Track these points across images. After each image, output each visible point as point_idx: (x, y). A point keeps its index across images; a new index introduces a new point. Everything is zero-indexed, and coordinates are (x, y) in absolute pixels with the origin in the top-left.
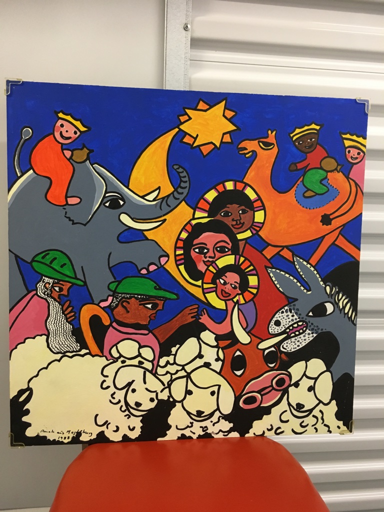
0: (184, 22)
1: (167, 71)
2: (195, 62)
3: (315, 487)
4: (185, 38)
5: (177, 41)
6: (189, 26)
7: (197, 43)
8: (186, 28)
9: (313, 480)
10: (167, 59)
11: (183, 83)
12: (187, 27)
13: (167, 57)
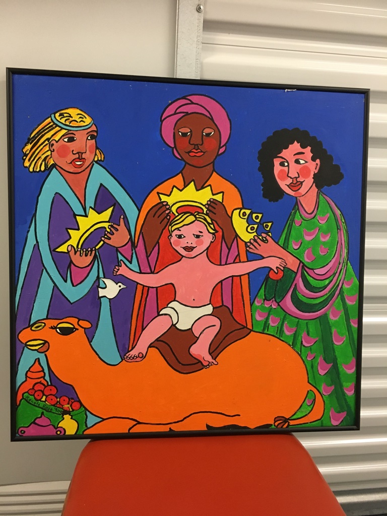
0: (197, 3)
1: (178, 55)
2: (207, 45)
3: (314, 461)
4: (198, 20)
5: (190, 22)
6: (202, 7)
7: (210, 25)
8: (199, 10)
9: (312, 455)
10: (179, 43)
11: (194, 68)
12: (200, 8)
13: (178, 41)
